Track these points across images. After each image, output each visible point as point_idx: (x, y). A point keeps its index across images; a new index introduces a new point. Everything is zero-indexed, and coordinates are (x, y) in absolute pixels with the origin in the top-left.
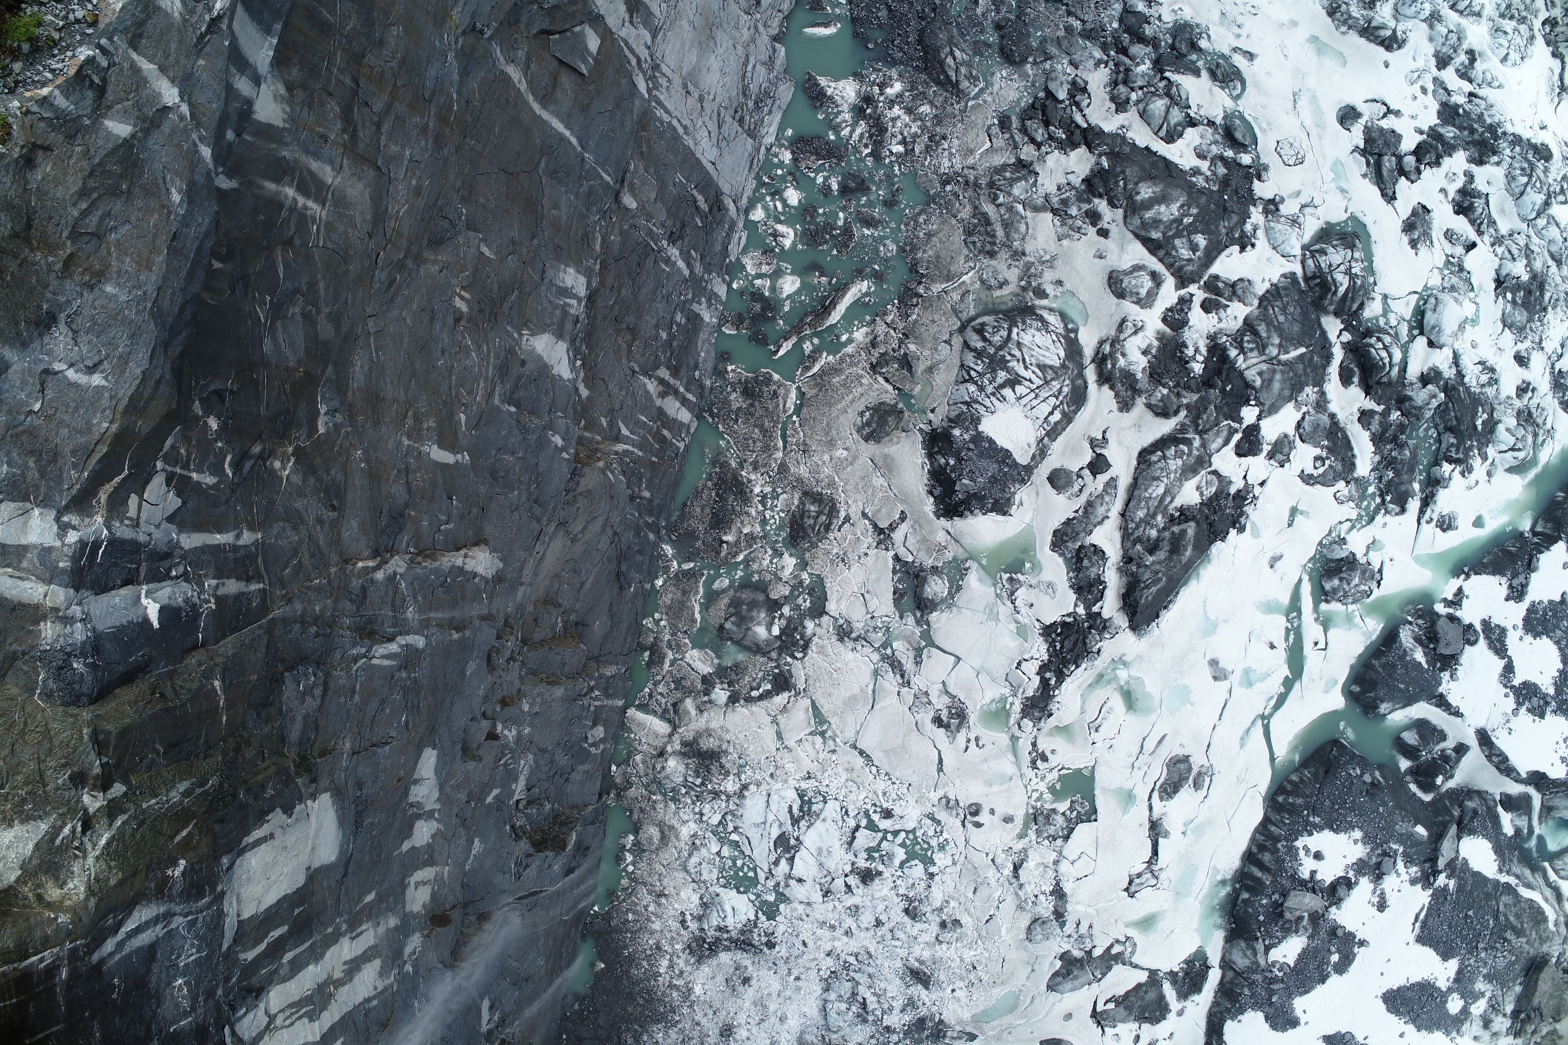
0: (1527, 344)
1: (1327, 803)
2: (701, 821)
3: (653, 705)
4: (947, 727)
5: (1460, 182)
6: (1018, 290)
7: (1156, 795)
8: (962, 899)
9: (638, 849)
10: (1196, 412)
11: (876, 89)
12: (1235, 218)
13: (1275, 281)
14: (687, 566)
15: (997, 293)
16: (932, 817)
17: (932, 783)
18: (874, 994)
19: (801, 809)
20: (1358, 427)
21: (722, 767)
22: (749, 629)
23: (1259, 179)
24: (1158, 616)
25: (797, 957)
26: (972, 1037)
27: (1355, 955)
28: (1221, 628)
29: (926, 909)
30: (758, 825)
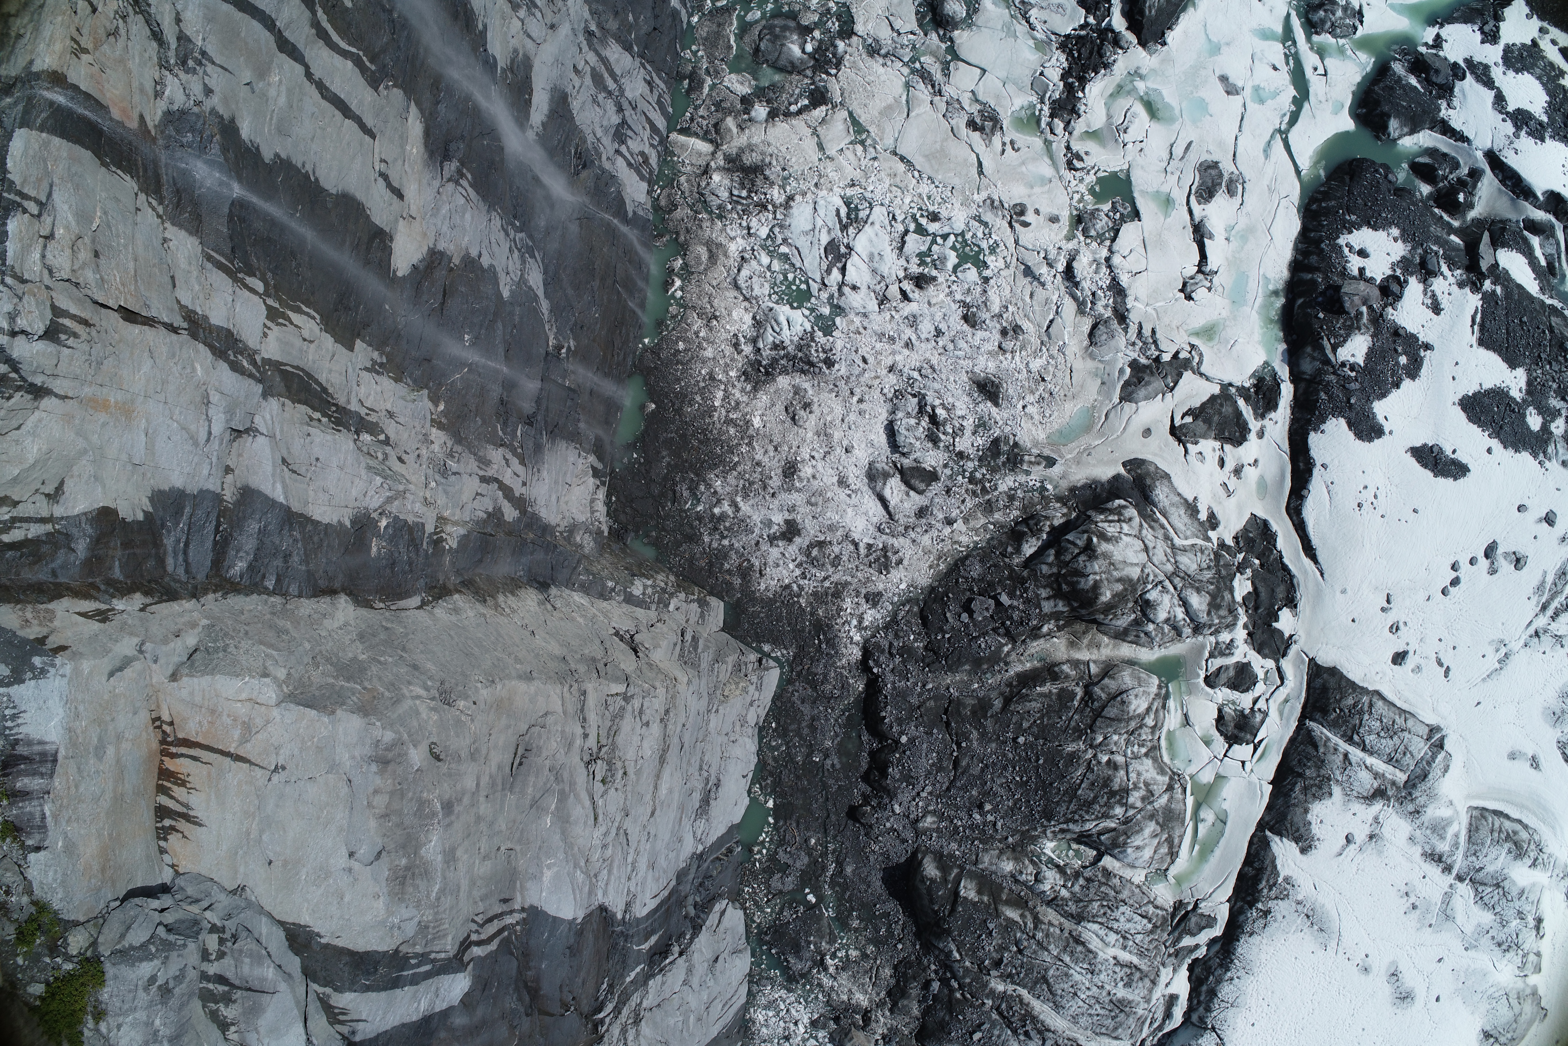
1: (1360, 201)
2: (750, 235)
3: (695, 127)
4: (981, 129)
7: (1193, 199)
8: (1020, 304)
9: (687, 272)
16: (978, 219)
17: (974, 186)
18: (943, 404)
19: (848, 217)
21: (766, 178)
22: (783, 45)
24: (1163, 34)
25: (858, 376)
26: (1051, 462)
27: (1422, 359)
28: (1224, 49)
29: (984, 315)
30: (806, 233)
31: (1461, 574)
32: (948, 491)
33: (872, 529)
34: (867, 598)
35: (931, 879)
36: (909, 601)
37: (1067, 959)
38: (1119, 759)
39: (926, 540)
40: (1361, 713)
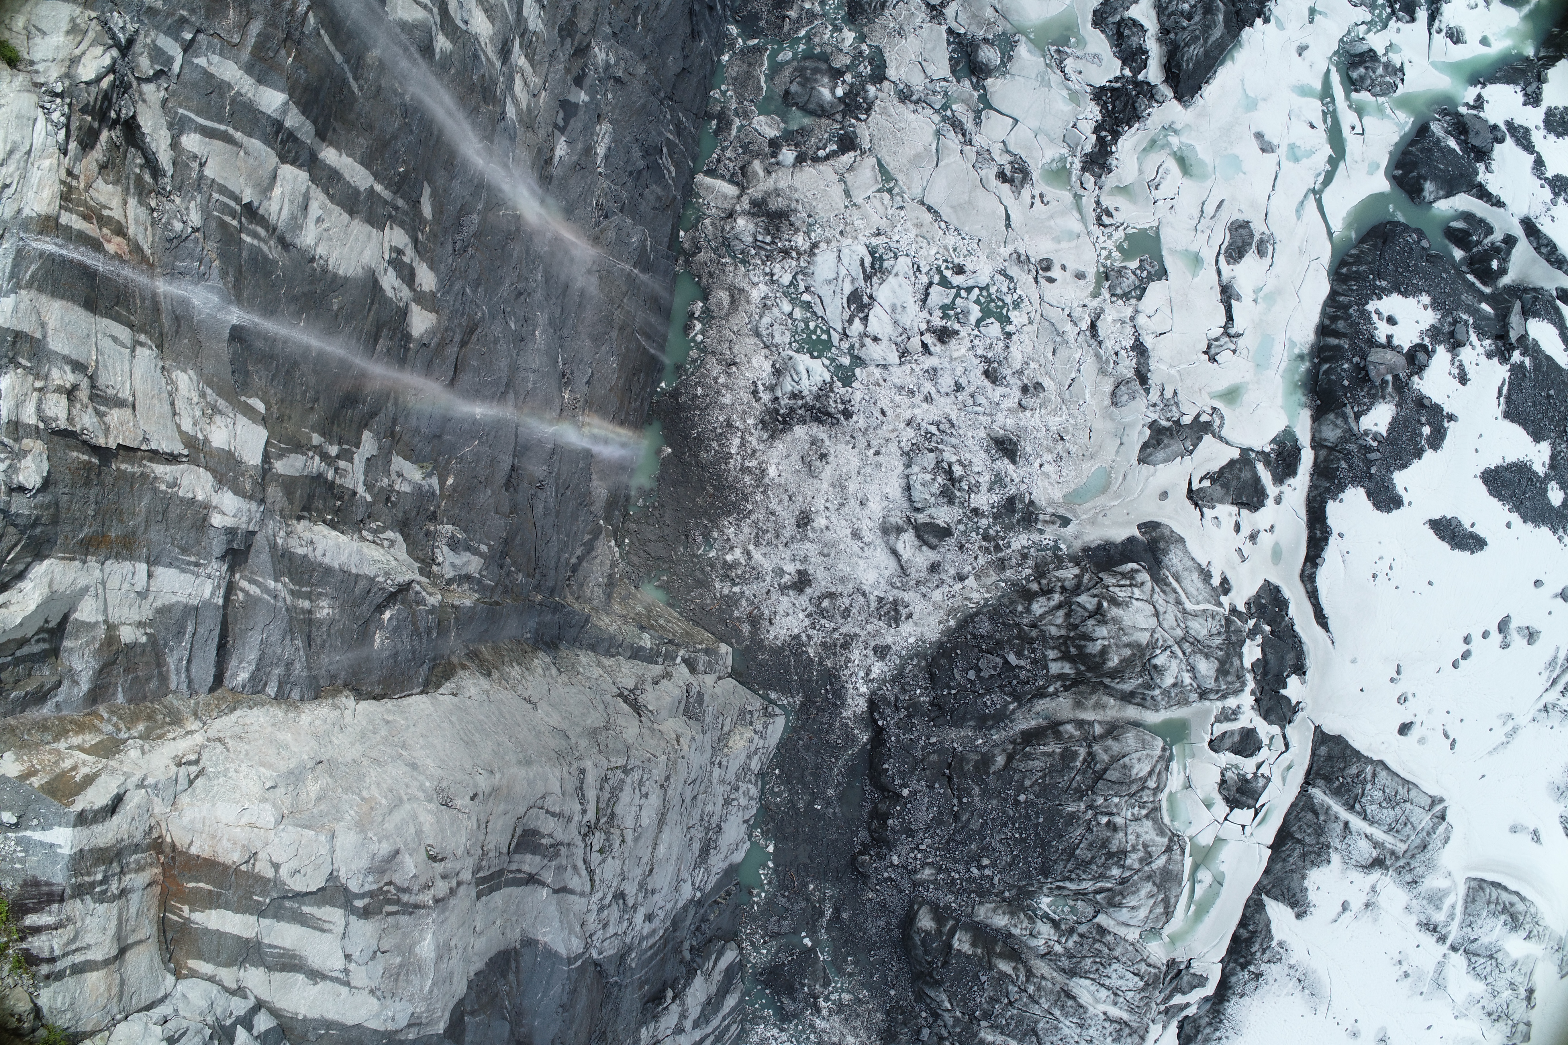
1: (1391, 267)
2: (773, 282)
3: (721, 170)
4: (1011, 181)
7: (1222, 258)
8: (1042, 361)
9: (708, 317)
14: (750, 43)
16: (1003, 273)
17: (1001, 239)
18: (960, 462)
19: (873, 267)
21: (792, 225)
22: (813, 88)
24: (1200, 87)
25: (876, 428)
26: (1066, 522)
27: (1446, 430)
28: (1261, 104)
29: (1007, 371)
30: (829, 282)
31: (1472, 647)
32: (961, 548)
33: (883, 581)
34: (875, 650)
35: (926, 932)
36: (917, 655)
37: (1057, 1013)
38: (1119, 820)
39: (937, 595)
40: (1364, 782)
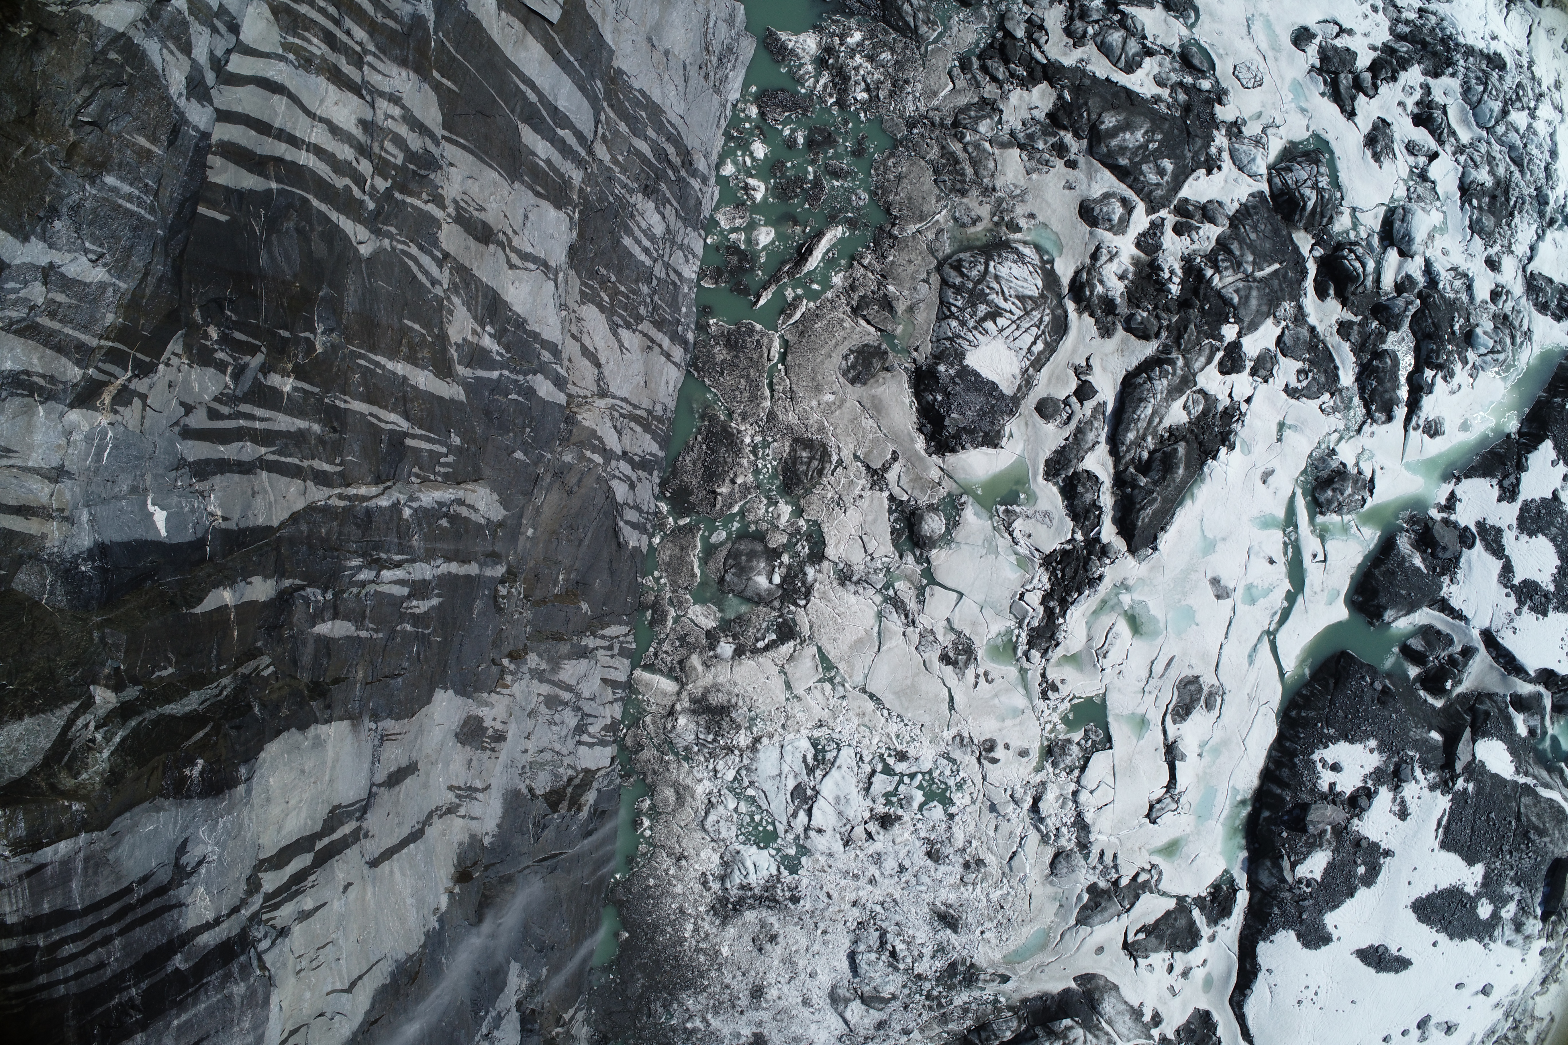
0: (1497, 248)
1: (1341, 713)
2: (716, 778)
3: (659, 663)
4: (955, 664)
5: (1417, 95)
6: (990, 225)
7: (1169, 718)
8: (984, 838)
9: (655, 813)
10: (1178, 333)
11: (837, 40)
12: (1199, 142)
13: (1244, 201)
14: (682, 522)
15: (972, 230)
16: (947, 756)
17: (944, 722)
18: (903, 941)
19: (815, 758)
20: (1337, 338)
21: (732, 720)
22: (749, 579)
23: (1220, 103)
24: (1156, 538)
25: (822, 910)
26: (1005, 979)
27: (1381, 866)
29: (948, 850)
30: (773, 778)
31: (1392, 1044)
32: (906, 1008)
33: (833, 1040)
